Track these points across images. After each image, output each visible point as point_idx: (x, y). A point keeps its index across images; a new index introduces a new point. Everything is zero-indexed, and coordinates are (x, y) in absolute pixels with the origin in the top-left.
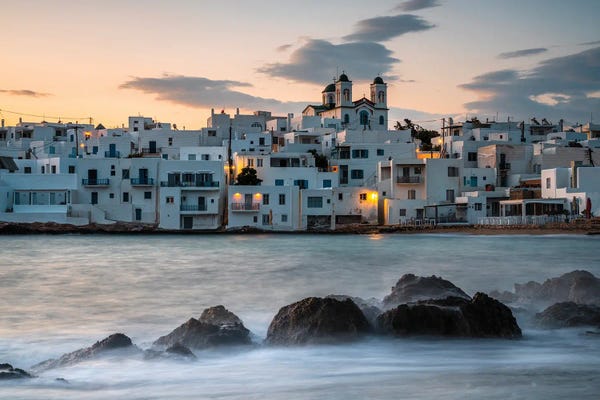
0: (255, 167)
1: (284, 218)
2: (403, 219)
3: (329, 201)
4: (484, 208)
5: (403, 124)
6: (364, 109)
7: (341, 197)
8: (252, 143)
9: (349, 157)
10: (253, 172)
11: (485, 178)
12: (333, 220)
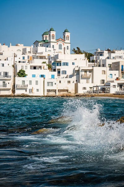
0: (24, 69)
1: (38, 90)
2: (85, 91)
3: (55, 84)
4: (117, 87)
5: (76, 49)
6: (61, 43)
7: (60, 82)
8: (19, 58)
9: (61, 65)
10: (24, 72)
11: (115, 75)
12: (57, 91)
